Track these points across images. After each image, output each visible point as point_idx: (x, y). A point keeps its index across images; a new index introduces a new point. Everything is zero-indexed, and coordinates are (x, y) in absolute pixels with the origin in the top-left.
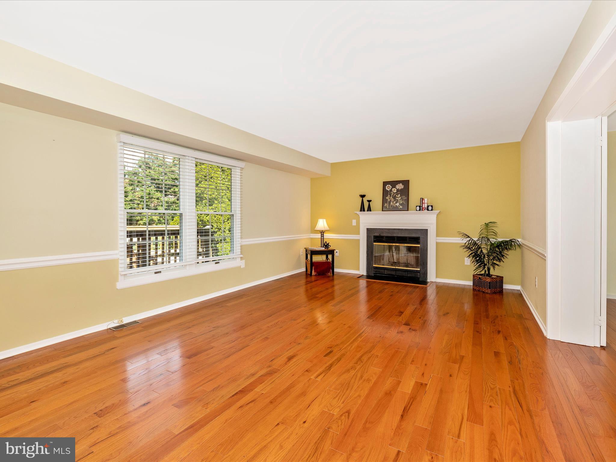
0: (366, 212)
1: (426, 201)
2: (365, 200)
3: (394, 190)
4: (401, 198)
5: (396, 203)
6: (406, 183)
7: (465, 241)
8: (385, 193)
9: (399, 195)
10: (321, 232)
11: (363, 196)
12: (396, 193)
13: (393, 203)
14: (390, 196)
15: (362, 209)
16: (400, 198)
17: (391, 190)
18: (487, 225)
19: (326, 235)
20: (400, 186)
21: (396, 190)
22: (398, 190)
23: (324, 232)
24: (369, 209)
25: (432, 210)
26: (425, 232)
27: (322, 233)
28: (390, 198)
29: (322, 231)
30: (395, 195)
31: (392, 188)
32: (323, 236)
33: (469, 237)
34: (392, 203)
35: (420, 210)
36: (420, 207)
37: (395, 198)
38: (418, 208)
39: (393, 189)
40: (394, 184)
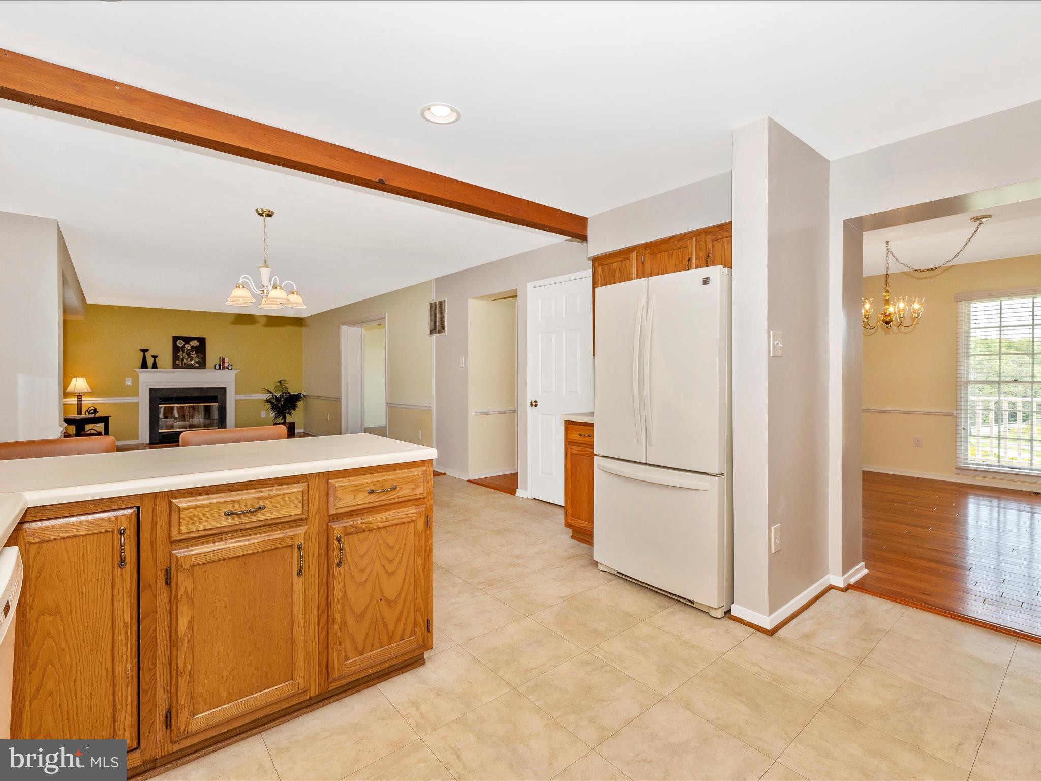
0: (150, 370)
1: (226, 360)
2: (149, 356)
3: (188, 347)
4: (197, 356)
5: (191, 360)
6: (202, 341)
7: (267, 396)
8: (176, 349)
9: (194, 352)
10: (78, 396)
11: (144, 351)
12: (190, 350)
13: (187, 360)
14: (183, 353)
15: (144, 365)
16: (195, 355)
17: (184, 347)
18: (280, 382)
19: (86, 400)
20: (195, 343)
21: (190, 346)
22: (192, 347)
23: (81, 395)
24: (155, 366)
25: (231, 369)
26: (224, 390)
27: (80, 396)
28: (182, 355)
29: (79, 393)
30: (189, 352)
31: (185, 344)
32: (81, 401)
33: (271, 392)
34: (185, 361)
35: (220, 368)
36: (220, 365)
37: (189, 355)
38: (217, 367)
39: (186, 346)
40: (187, 340)
